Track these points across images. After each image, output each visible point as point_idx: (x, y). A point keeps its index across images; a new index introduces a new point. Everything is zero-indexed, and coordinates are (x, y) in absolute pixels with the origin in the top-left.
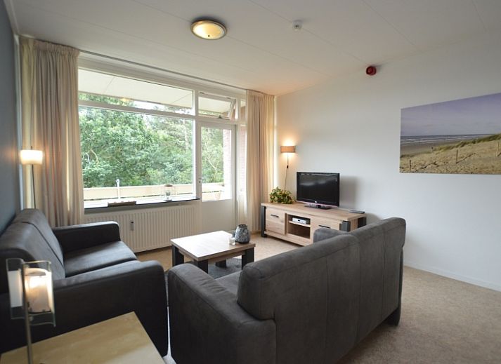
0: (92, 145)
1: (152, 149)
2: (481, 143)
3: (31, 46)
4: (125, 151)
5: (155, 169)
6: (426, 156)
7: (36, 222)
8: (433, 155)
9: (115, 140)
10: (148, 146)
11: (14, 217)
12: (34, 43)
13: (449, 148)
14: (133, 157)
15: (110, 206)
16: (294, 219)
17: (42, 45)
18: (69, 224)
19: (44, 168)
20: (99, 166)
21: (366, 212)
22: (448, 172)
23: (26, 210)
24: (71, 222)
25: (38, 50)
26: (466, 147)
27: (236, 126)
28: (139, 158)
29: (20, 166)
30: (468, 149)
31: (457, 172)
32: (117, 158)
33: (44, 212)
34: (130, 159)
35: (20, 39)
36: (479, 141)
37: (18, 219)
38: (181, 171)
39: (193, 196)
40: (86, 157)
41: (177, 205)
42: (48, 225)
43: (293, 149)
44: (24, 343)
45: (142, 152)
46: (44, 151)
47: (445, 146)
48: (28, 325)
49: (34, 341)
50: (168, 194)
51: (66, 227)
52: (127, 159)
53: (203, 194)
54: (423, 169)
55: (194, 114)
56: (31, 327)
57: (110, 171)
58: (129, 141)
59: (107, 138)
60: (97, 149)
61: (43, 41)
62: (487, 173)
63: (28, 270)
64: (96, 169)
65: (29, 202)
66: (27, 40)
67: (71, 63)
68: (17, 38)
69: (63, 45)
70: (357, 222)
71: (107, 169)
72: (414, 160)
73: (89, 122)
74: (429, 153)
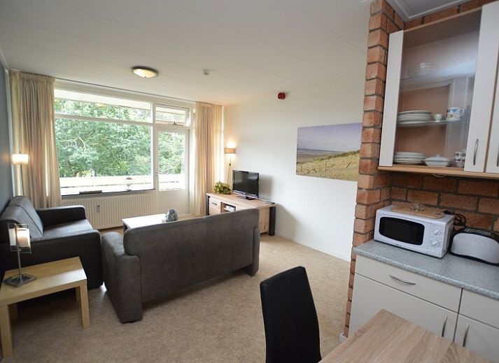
0: (80, 133)
1: (138, 136)
2: (338, 158)
3: (18, 77)
4: (111, 139)
5: (142, 155)
6: (310, 164)
7: (24, 205)
8: (314, 164)
9: (101, 129)
10: (134, 134)
11: (9, 202)
12: (20, 75)
13: (322, 159)
14: (118, 145)
15: (81, 193)
16: (227, 207)
17: (26, 76)
18: (48, 207)
19: (30, 166)
20: (87, 153)
21: (276, 202)
22: (321, 177)
23: (17, 196)
24: (49, 205)
25: (23, 79)
26: (331, 159)
27: (189, 130)
28: (125, 146)
29: (12, 166)
30: (331, 161)
31: (325, 177)
32: (103, 145)
33: (30, 199)
34: (116, 146)
35: (9, 72)
36: (338, 156)
37: (11, 203)
38: (167, 158)
39: (151, 187)
40: (74, 143)
41: (137, 193)
42: (32, 207)
43: (234, 151)
44: (17, 267)
45: (127, 140)
46: (30, 154)
47: (320, 158)
48: (19, 253)
49: (22, 266)
50: (128, 185)
51: (46, 209)
52: (113, 147)
53: (160, 184)
54: (308, 173)
55: (152, 122)
56: (21, 254)
57: (97, 158)
58: (115, 129)
59: (94, 127)
60: (85, 136)
61: (27, 73)
62: (341, 179)
63: (18, 229)
64: (83, 155)
65: (19, 191)
66: (15, 74)
67: (49, 89)
68: (7, 71)
69: (42, 75)
70: (269, 210)
71: (94, 156)
72: (304, 166)
73: (76, 112)
74: (312, 162)
